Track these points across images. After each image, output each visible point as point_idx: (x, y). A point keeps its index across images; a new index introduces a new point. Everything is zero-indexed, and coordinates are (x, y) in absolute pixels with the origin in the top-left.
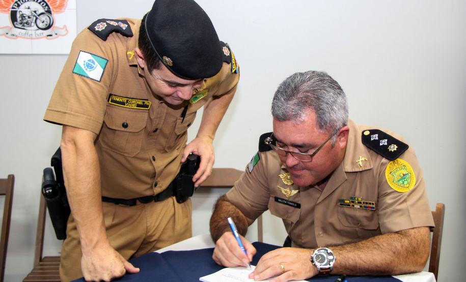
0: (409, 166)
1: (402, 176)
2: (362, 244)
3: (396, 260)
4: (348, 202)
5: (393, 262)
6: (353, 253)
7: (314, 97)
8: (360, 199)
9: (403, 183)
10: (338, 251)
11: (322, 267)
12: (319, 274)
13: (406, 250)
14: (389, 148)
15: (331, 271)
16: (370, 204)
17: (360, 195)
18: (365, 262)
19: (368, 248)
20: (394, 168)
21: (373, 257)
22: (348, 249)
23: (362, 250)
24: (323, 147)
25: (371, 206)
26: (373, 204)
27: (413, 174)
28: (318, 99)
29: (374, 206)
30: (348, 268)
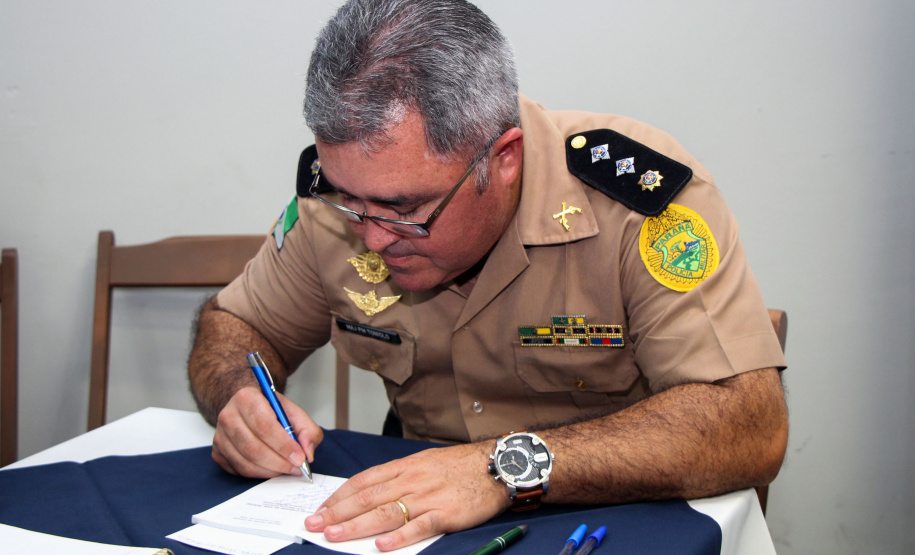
0: (698, 221)
1: (683, 248)
2: (619, 417)
3: (709, 452)
4: (547, 331)
5: (702, 458)
6: (601, 443)
7: (412, 71)
8: (580, 321)
9: (688, 267)
10: (561, 439)
11: (520, 484)
12: (513, 506)
13: (732, 422)
14: (641, 182)
15: (545, 493)
16: (609, 330)
17: (578, 311)
18: (632, 466)
19: (637, 425)
20: (662, 231)
21: (651, 449)
22: (586, 432)
23: (621, 434)
24: (455, 197)
25: (613, 336)
26: (617, 331)
27: (712, 239)
28: (424, 74)
29: (620, 336)
30: (590, 484)
